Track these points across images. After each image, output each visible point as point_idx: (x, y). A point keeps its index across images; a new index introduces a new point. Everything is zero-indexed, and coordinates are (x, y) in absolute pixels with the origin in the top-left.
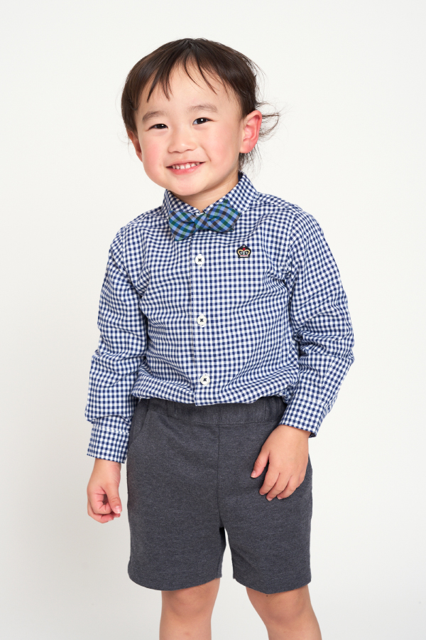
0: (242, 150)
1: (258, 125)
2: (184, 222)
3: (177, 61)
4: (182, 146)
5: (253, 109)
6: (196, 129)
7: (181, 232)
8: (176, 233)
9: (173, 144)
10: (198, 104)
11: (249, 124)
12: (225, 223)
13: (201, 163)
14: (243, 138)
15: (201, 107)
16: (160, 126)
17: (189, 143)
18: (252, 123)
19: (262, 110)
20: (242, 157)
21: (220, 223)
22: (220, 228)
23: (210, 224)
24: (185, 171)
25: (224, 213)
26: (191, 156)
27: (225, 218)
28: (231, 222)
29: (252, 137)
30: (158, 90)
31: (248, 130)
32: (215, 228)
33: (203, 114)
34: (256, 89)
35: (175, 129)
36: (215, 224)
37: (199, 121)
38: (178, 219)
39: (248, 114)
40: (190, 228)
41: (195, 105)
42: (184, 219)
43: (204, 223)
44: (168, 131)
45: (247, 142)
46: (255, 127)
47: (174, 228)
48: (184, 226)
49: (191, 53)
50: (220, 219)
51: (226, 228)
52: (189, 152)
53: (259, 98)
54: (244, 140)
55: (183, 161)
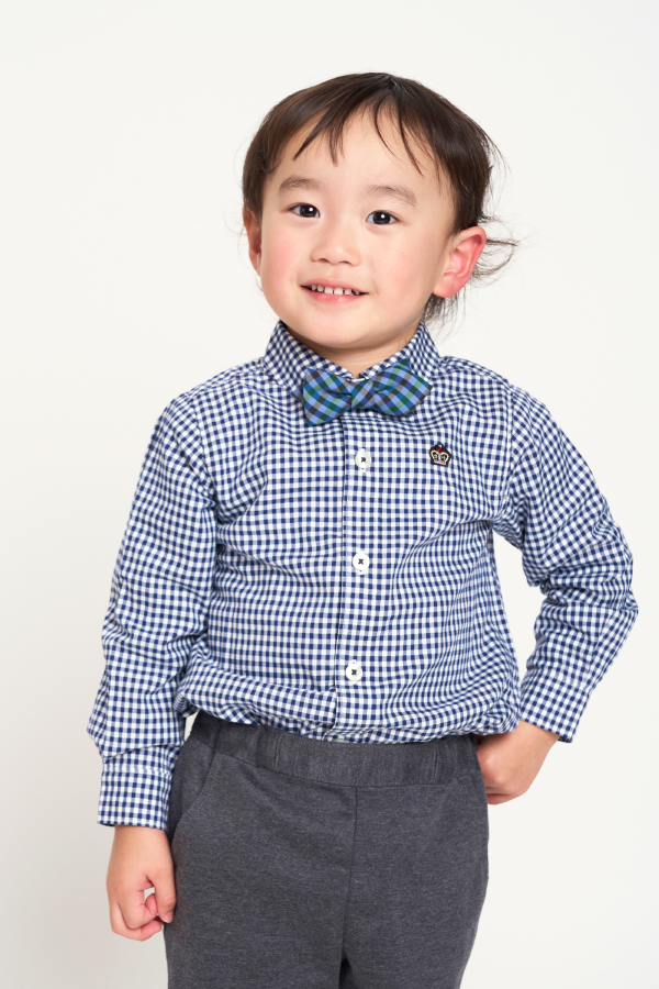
0: (439, 291)
1: (476, 254)
2: (330, 392)
3: (363, 104)
4: (338, 251)
5: (474, 224)
6: (370, 230)
7: (323, 409)
8: (313, 411)
9: (323, 244)
10: (386, 182)
11: (460, 248)
12: (405, 400)
13: (362, 294)
14: (444, 270)
15: (388, 190)
16: (307, 211)
17: (351, 251)
18: (467, 248)
19: (489, 230)
20: (435, 302)
21: (395, 400)
22: (394, 408)
23: (377, 399)
24: (333, 298)
25: (404, 382)
26: (349, 276)
27: (404, 391)
28: (414, 399)
29: (460, 272)
30: (320, 145)
31: (456, 258)
32: (385, 408)
33: (388, 204)
34: (488, 190)
35: (333, 218)
36: (386, 400)
37: (381, 218)
38: (323, 385)
39: (465, 228)
40: (341, 403)
41: (378, 183)
42: (333, 386)
43: (369, 396)
44: (318, 222)
45: (449, 279)
46: (470, 256)
47: (312, 401)
48: (329, 398)
49: (391, 97)
50: (396, 392)
51: (404, 409)
52: (346, 266)
53: (489, 207)
54: (445, 274)
55: (332, 280)
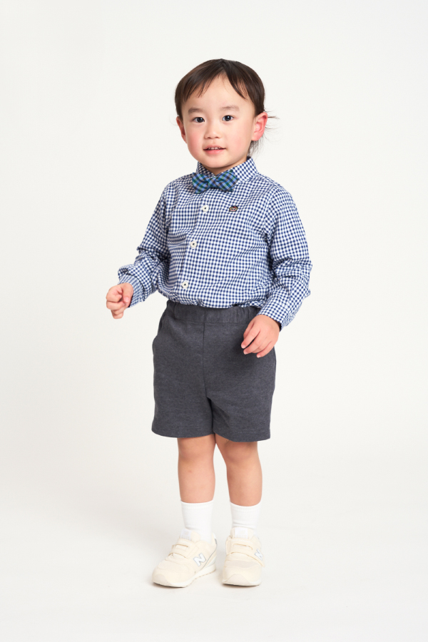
0: (254, 139)
1: (265, 122)
2: (201, 181)
4: (214, 134)
5: (262, 112)
6: (224, 123)
7: (199, 187)
8: (196, 188)
9: (207, 132)
10: (226, 105)
11: (259, 121)
12: (228, 184)
13: (223, 149)
14: (254, 130)
15: (228, 108)
16: (200, 120)
17: (218, 133)
18: (262, 120)
21: (224, 184)
22: (224, 187)
23: (217, 183)
25: (228, 178)
27: (228, 181)
28: (231, 184)
29: (260, 130)
31: (258, 125)
32: (220, 187)
33: (229, 113)
35: (210, 122)
36: (221, 184)
37: (228, 118)
38: (198, 178)
39: (259, 114)
40: (205, 185)
41: (224, 106)
42: (201, 178)
43: (214, 182)
44: (204, 124)
45: (257, 133)
46: (263, 124)
47: (195, 185)
48: (201, 184)
50: (225, 181)
51: (227, 188)
52: (217, 139)
54: (255, 132)
55: (213, 145)
